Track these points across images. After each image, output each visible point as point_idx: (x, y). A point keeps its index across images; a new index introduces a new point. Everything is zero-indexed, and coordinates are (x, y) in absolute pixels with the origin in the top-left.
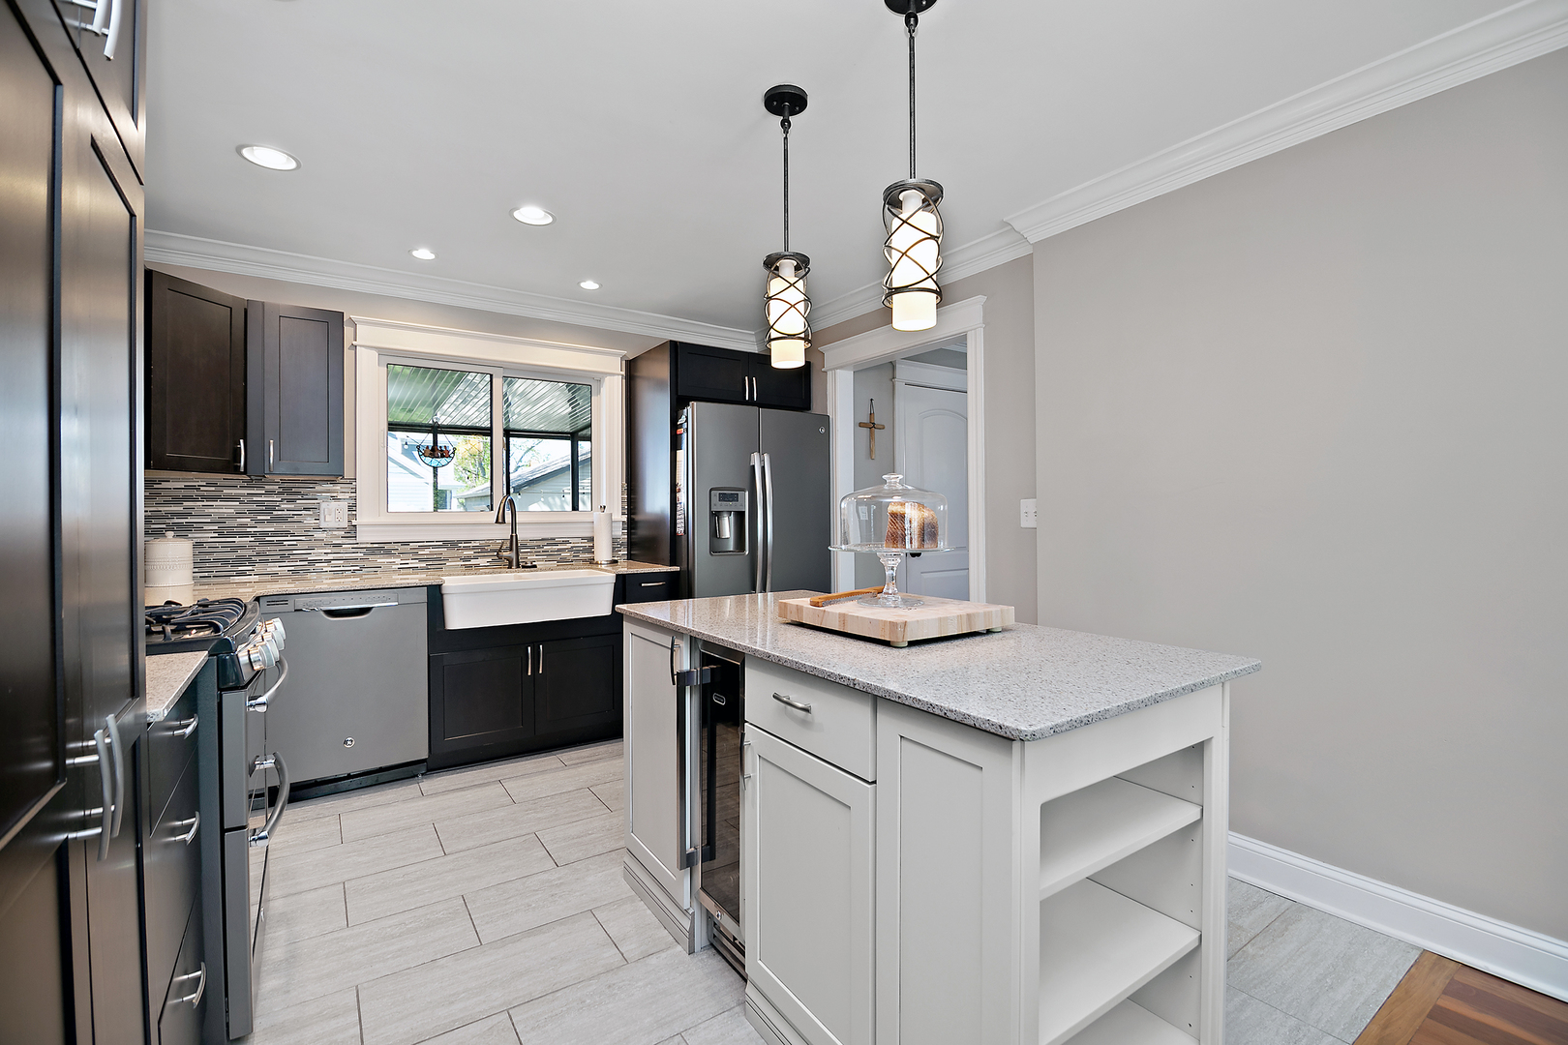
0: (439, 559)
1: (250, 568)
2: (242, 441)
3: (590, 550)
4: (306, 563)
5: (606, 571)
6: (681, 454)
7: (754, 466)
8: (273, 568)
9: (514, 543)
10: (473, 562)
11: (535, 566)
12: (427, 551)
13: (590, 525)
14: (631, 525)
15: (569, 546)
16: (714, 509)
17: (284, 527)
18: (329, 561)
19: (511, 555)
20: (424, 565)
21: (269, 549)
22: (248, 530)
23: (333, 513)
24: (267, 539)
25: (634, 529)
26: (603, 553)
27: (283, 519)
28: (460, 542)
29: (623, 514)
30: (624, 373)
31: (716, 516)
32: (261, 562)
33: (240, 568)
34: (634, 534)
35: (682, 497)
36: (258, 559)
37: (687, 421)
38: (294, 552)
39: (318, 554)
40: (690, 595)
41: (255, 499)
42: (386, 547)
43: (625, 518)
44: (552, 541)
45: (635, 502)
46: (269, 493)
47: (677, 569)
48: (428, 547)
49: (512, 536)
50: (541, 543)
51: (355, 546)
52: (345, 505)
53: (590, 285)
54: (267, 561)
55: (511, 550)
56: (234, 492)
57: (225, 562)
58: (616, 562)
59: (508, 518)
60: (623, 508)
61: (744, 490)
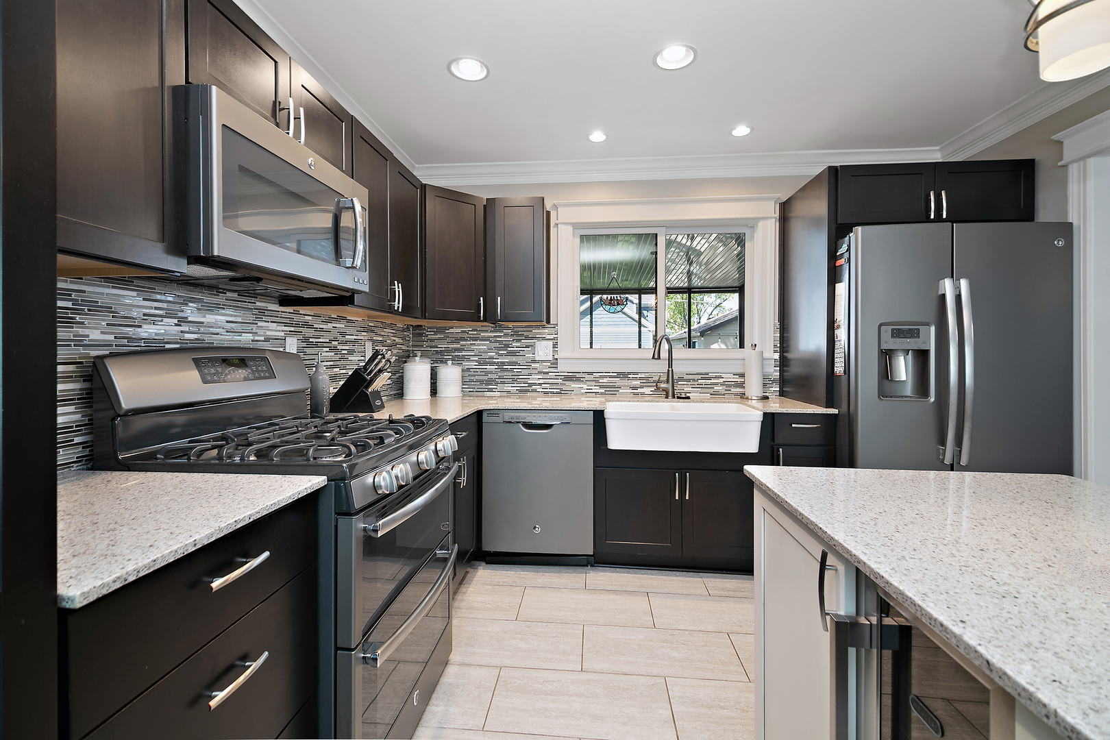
0: (614, 387)
1: (495, 387)
2: (482, 298)
3: (741, 385)
4: (527, 385)
5: (754, 408)
6: (841, 289)
7: (944, 296)
8: (508, 387)
9: (670, 377)
10: (640, 390)
11: (688, 398)
12: (605, 380)
13: (741, 362)
14: (783, 362)
15: (721, 380)
16: (884, 346)
17: (514, 359)
18: (540, 384)
19: (669, 388)
20: (603, 391)
21: (506, 374)
22: (494, 360)
23: (543, 350)
24: (505, 367)
25: (787, 366)
26: (754, 388)
27: (513, 354)
28: (630, 373)
29: (775, 352)
30: (777, 215)
31: (886, 356)
32: (502, 383)
33: (490, 387)
34: (787, 371)
35: (841, 334)
36: (499, 380)
37: (849, 250)
38: (520, 377)
39: (534, 379)
40: (852, 464)
41: (498, 339)
42: (578, 375)
43: (777, 356)
44: (705, 376)
45: (788, 341)
46: (506, 335)
47: (835, 411)
48: (606, 377)
49: (668, 370)
50: (696, 377)
51: (557, 374)
52: (551, 343)
53: (741, 131)
54: (504, 383)
55: (668, 382)
56: (486, 334)
57: (481, 382)
58: (767, 398)
59: (664, 354)
60: (775, 346)
61: (928, 324)
